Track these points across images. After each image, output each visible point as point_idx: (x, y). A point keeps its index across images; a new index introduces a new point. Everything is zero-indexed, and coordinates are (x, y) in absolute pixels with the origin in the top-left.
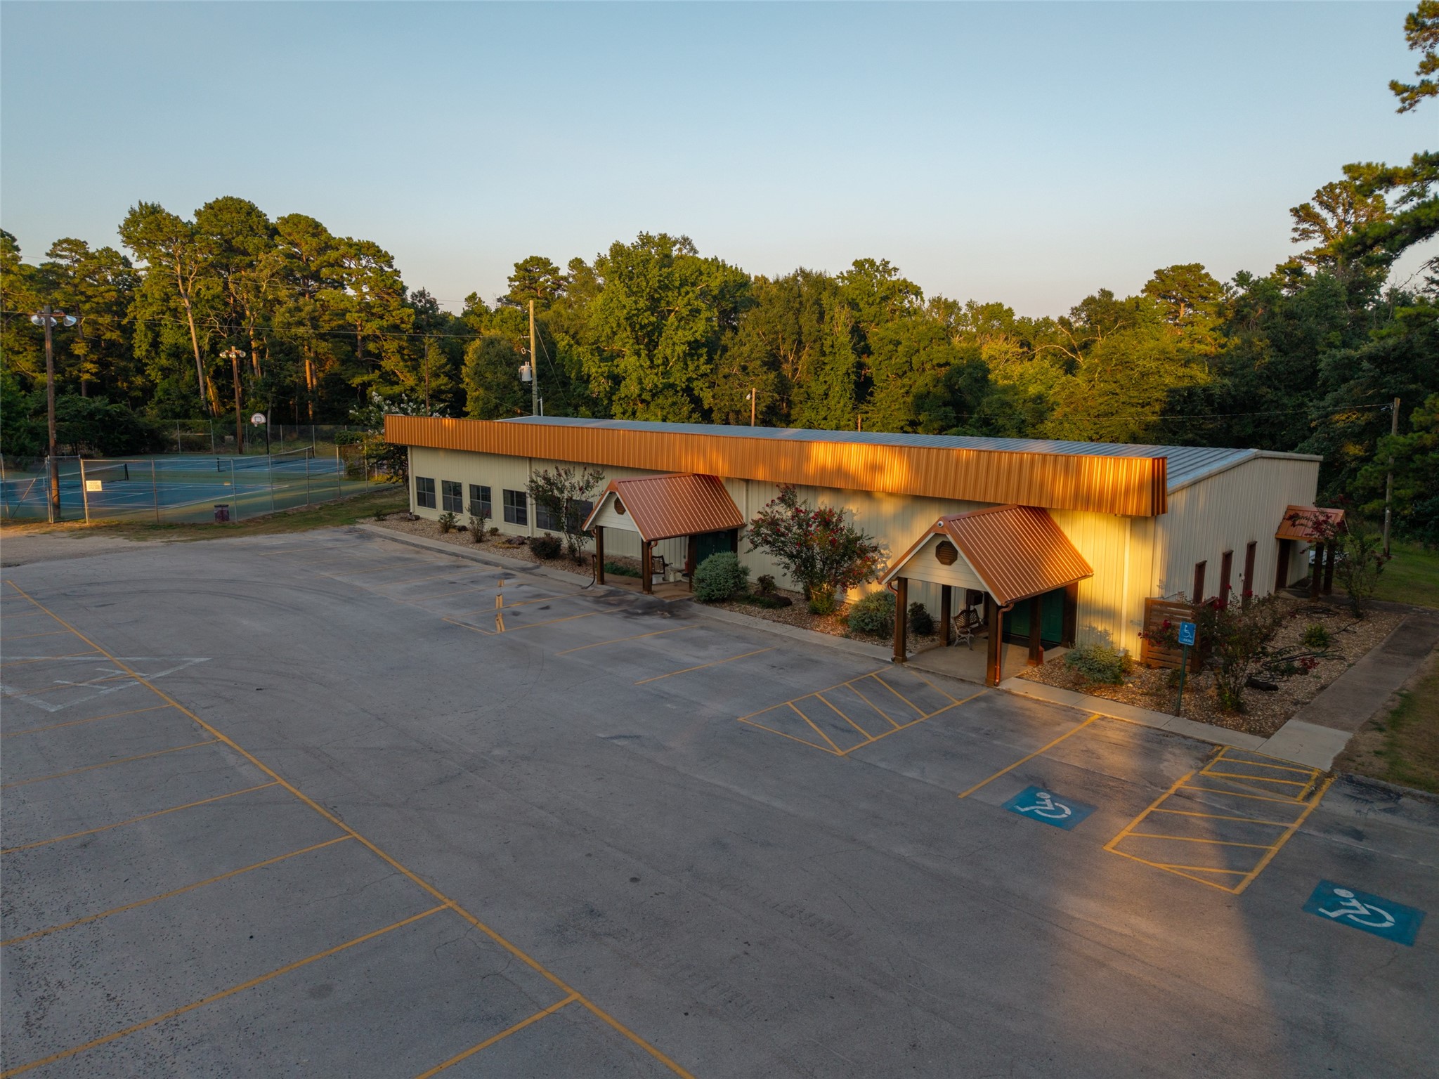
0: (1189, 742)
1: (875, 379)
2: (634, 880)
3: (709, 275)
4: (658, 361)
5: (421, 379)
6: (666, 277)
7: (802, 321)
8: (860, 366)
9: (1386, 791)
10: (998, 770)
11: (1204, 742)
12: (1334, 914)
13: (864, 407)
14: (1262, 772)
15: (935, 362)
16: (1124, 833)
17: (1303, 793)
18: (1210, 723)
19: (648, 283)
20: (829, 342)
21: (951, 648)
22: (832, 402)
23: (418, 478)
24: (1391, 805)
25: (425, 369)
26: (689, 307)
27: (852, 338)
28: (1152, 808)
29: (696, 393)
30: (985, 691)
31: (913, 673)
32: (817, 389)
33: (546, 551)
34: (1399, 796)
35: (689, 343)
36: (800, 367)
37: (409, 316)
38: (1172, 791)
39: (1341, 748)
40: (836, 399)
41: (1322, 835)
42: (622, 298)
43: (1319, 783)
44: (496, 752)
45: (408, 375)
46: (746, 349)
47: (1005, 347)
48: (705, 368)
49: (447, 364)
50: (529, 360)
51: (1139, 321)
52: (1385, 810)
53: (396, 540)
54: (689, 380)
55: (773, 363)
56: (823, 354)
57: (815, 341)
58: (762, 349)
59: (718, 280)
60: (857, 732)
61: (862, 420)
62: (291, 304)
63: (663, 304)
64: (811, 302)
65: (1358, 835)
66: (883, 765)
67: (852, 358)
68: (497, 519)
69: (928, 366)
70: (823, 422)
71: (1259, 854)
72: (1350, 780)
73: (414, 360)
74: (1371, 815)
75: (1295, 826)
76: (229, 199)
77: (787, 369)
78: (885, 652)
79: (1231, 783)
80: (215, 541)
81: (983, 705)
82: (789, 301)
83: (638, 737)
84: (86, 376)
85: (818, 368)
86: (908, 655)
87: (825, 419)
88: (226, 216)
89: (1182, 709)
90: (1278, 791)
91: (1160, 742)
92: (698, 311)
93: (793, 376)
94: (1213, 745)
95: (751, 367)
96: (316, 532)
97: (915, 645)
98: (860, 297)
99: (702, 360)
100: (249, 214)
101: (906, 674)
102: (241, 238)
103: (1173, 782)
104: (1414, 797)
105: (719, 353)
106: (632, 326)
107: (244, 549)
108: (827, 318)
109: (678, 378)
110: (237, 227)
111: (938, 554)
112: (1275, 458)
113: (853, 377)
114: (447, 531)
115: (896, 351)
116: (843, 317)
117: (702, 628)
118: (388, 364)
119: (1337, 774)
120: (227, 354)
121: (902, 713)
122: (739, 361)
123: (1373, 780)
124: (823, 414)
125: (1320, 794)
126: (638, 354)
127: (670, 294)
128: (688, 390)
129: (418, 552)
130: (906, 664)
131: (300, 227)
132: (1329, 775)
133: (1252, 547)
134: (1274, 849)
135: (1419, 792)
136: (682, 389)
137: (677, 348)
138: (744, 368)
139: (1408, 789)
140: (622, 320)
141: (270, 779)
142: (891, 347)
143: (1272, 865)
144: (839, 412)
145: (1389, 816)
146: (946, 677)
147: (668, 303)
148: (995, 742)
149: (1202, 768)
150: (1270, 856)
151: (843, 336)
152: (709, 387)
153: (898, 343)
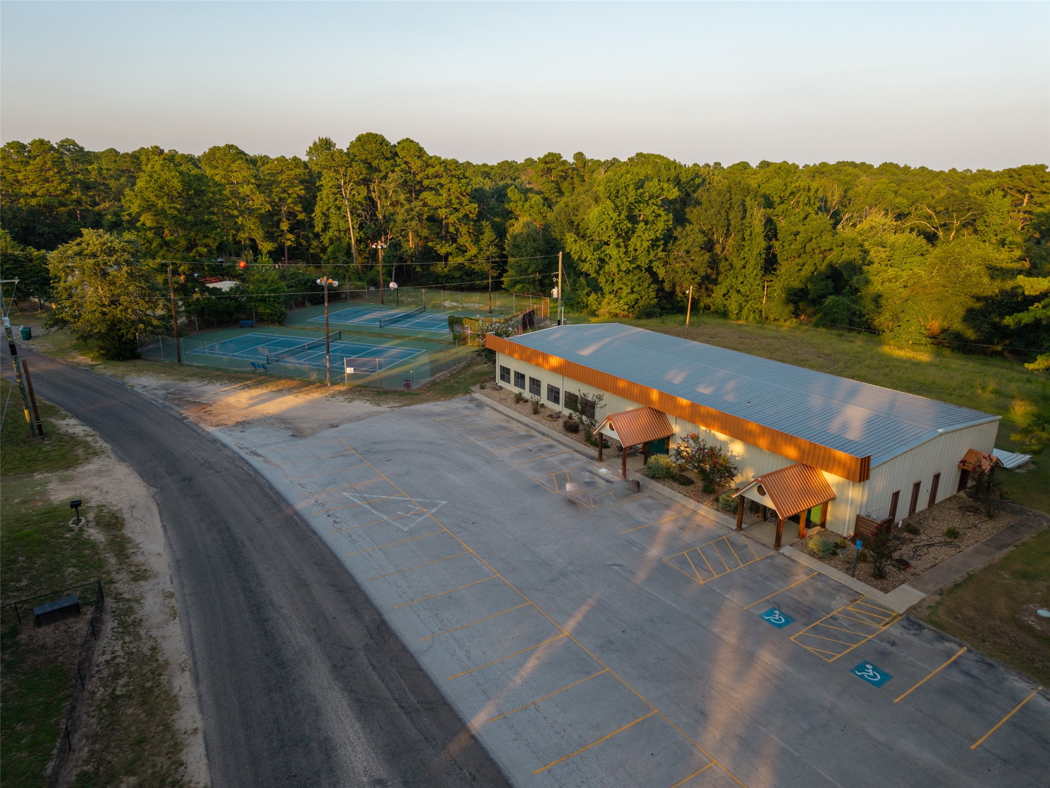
0: (850, 592)
1: (779, 258)
2: (623, 632)
3: (668, 191)
4: (631, 249)
5: (481, 250)
6: (640, 196)
7: (730, 218)
8: (769, 248)
9: (920, 626)
10: (763, 598)
11: (857, 592)
12: (859, 674)
13: (769, 277)
14: (872, 611)
15: (822, 249)
16: (801, 633)
17: (884, 623)
18: (865, 582)
19: (627, 199)
20: (748, 232)
21: (766, 523)
22: (747, 271)
23: (501, 366)
24: (918, 632)
25: (483, 243)
26: (654, 214)
27: (765, 229)
28: (817, 623)
29: (654, 270)
30: (772, 552)
31: (743, 537)
32: (738, 264)
33: (571, 428)
34: (924, 628)
35: (652, 240)
36: (727, 246)
37: (475, 209)
38: (830, 616)
39: (915, 602)
40: (751, 270)
41: (879, 642)
42: (611, 213)
43: (895, 617)
44: (570, 568)
45: (473, 247)
46: (690, 240)
47: (884, 220)
48: (661, 254)
49: (496, 239)
50: (558, 286)
51: (988, 210)
52: (913, 634)
53: (496, 410)
54: (651, 261)
55: (709, 246)
56: (744, 239)
57: (738, 231)
58: (701, 239)
59: (674, 195)
60: (711, 572)
61: (767, 287)
62: (407, 206)
63: (636, 211)
64: (738, 204)
65: (893, 644)
66: (718, 590)
67: (764, 244)
68: (544, 399)
69: (817, 251)
70: (741, 285)
71: (847, 647)
72: (908, 619)
73: (477, 237)
74: (906, 636)
75: (870, 637)
76: (369, 135)
77: (718, 249)
78: (732, 522)
79: (857, 614)
80: (412, 407)
81: (769, 561)
82: (722, 203)
83: (622, 566)
84: (289, 243)
85: (740, 248)
86: (744, 526)
87: (742, 283)
88: (369, 147)
89: (856, 573)
90: (874, 621)
91: (838, 590)
92: (659, 215)
93: (722, 252)
94: (860, 594)
95: (693, 250)
96: (456, 400)
97: (749, 518)
98: (774, 193)
99: (660, 249)
100: (381, 144)
101: (740, 539)
102: (377, 161)
103: (833, 611)
104: (930, 629)
105: (671, 242)
106: (616, 230)
107: (427, 415)
108: (748, 214)
109: (643, 261)
110: (375, 154)
111: (758, 490)
112: (957, 430)
113: (763, 256)
114: (518, 403)
115: (796, 240)
116: (759, 215)
117: (649, 497)
118: (461, 241)
119: (904, 615)
120: (376, 246)
121: (732, 563)
122: (684, 248)
123: (917, 620)
124: (741, 279)
125: (891, 624)
126: (618, 246)
127: (641, 205)
128: (649, 269)
129: (508, 422)
130: (741, 532)
131: (411, 152)
132: (901, 615)
133: (937, 477)
134: (855, 646)
135: (932, 628)
136: (646, 269)
137: (644, 243)
138: (688, 252)
139: (929, 626)
140: (609, 226)
141: (495, 573)
142: (792, 237)
143: (851, 653)
144: (752, 279)
145: (913, 637)
146: (757, 542)
147: (640, 211)
148: (767, 583)
149: (848, 606)
150: (852, 649)
151: (758, 227)
152: (663, 266)
153: (797, 234)
